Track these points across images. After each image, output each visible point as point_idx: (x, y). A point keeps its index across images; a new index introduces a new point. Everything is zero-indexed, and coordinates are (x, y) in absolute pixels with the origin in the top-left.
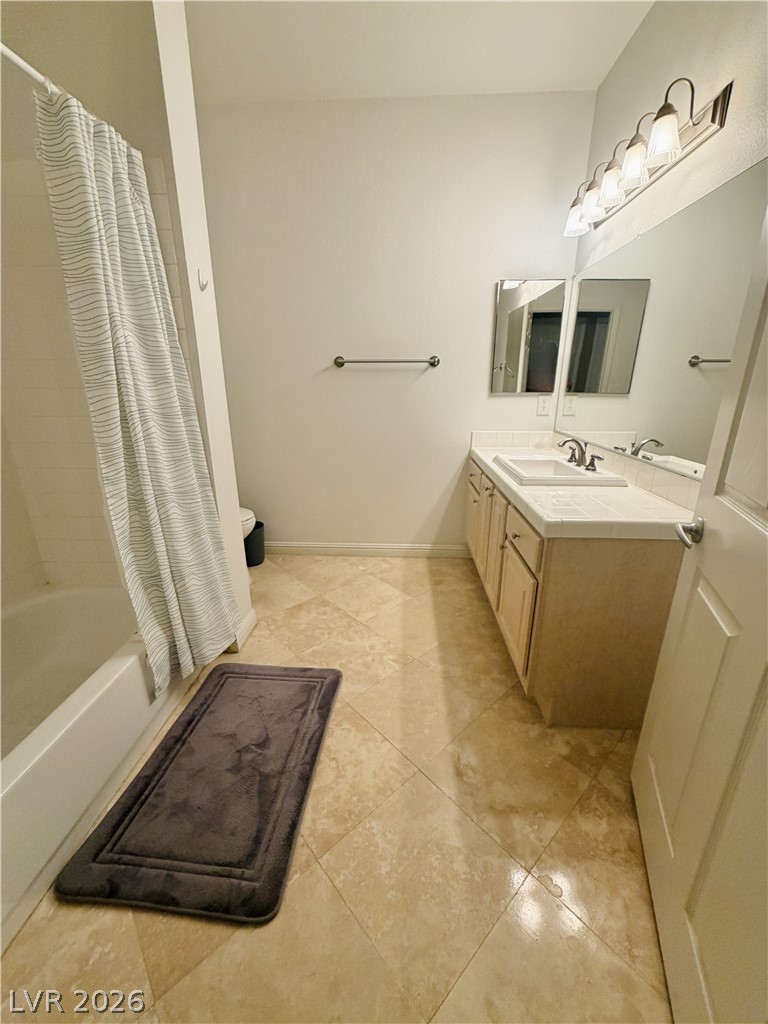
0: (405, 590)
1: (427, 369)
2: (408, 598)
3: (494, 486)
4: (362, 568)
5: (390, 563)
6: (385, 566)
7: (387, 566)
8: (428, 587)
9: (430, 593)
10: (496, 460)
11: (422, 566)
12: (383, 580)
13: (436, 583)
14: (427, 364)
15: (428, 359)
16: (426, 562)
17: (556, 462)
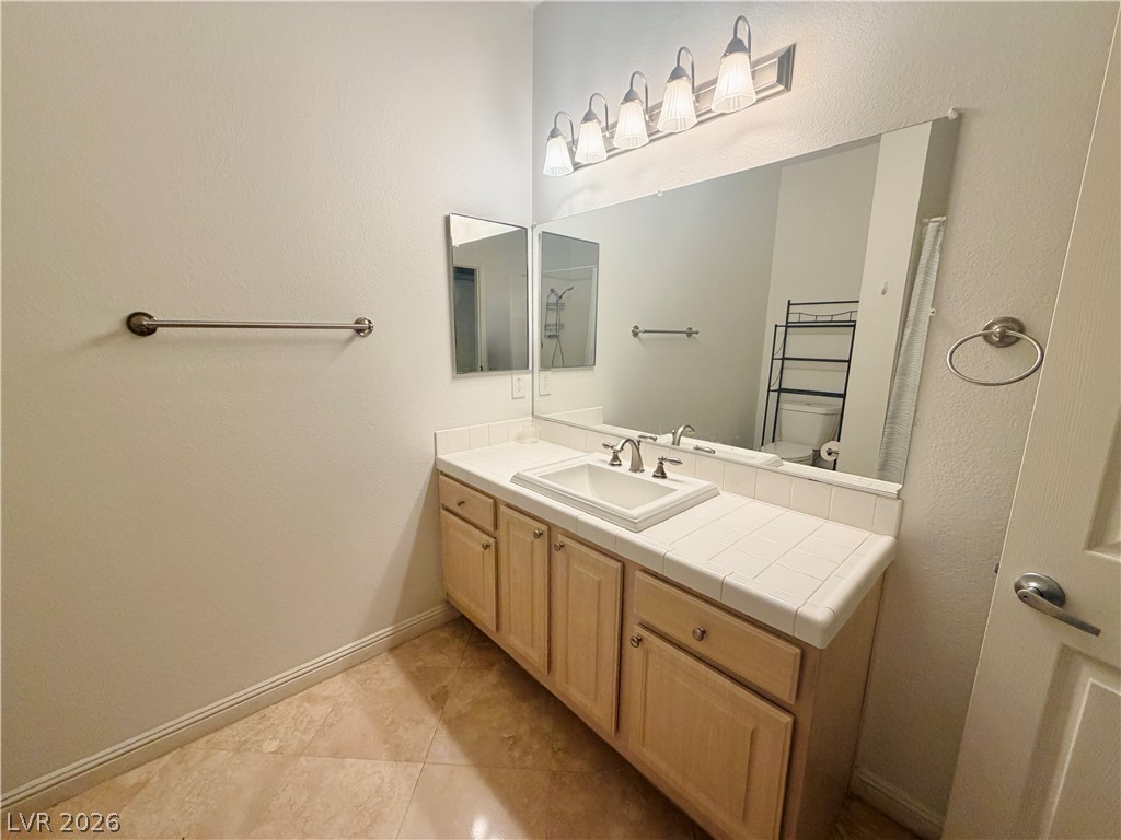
0: (398, 754)
1: (350, 340)
2: (416, 769)
3: (550, 527)
4: (270, 746)
5: (326, 698)
6: (320, 711)
7: (325, 709)
8: (432, 720)
9: (443, 733)
10: (517, 479)
11: (389, 675)
12: (337, 753)
13: (438, 700)
14: (350, 332)
15: (350, 322)
16: (391, 661)
17: (590, 467)
